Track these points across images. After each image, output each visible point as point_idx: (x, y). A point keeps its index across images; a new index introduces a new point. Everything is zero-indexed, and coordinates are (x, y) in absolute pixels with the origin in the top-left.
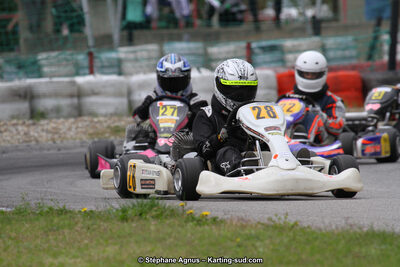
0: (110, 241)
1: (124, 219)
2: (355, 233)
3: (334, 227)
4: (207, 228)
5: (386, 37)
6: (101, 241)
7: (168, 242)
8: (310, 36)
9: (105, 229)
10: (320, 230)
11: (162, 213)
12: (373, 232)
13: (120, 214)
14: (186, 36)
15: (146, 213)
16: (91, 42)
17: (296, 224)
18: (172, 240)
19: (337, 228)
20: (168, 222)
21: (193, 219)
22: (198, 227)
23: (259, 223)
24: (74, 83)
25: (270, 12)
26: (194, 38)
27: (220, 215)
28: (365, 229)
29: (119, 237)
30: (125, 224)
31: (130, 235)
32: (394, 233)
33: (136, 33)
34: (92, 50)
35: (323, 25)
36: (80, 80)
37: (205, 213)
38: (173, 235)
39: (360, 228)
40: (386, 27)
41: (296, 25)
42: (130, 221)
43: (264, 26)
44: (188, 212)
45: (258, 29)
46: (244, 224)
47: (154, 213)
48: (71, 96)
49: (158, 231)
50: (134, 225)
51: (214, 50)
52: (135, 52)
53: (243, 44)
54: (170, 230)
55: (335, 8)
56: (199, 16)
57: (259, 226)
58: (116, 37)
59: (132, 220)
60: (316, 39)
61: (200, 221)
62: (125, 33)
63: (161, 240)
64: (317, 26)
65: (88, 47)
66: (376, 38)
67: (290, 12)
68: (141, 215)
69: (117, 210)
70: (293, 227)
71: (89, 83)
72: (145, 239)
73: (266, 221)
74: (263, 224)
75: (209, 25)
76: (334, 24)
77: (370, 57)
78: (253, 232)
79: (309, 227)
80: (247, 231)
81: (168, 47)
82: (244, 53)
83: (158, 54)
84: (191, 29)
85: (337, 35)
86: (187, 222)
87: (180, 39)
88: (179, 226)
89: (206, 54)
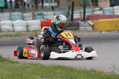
4: (14, 64)
5: (71, 12)
7: (3, 68)
8: (51, 11)
10: (45, 65)
11: (3, 60)
12: (59, 66)
14: (17, 11)
20: (4, 63)
21: (11, 62)
22: (12, 64)
25: (41, 4)
26: (20, 11)
28: (57, 65)
32: (65, 66)
33: (4, 10)
35: (55, 8)
37: (14, 60)
39: (56, 65)
40: (71, 9)
41: (47, 8)
43: (38, 8)
45: (37, 9)
46: (25, 63)
49: (1, 65)
51: (24, 15)
52: (3, 15)
53: (32, 13)
54: (4, 65)
55: (58, 4)
56: (22, 5)
61: (13, 62)
63: (1, 68)
64: (53, 8)
66: (69, 12)
67: (46, 4)
70: (38, 64)
74: (30, 63)
76: (58, 8)
77: (67, 17)
78: (27, 66)
79: (42, 64)
80: (25, 65)
81: (12, 14)
82: (32, 16)
83: (9, 15)
84: (19, 9)
85: (58, 11)
86: (9, 63)
87: (15, 11)
88: (7, 64)
89: (22, 16)
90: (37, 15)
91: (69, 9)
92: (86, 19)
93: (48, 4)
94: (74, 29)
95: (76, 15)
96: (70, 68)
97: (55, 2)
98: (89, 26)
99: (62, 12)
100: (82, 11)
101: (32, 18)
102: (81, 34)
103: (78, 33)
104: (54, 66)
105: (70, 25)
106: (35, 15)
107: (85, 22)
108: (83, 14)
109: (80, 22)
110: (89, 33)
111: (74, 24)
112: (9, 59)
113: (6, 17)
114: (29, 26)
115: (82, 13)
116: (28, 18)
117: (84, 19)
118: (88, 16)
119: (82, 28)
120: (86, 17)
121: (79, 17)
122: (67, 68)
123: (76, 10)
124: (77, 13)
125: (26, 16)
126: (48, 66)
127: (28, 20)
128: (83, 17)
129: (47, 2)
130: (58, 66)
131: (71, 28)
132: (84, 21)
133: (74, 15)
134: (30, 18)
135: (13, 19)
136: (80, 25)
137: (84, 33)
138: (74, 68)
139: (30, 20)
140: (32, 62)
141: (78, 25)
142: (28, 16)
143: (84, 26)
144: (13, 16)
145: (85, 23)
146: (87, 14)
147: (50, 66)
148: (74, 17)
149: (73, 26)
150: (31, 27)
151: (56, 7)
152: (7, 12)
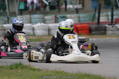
0: (6, 75)
1: (11, 69)
2: (80, 74)
3: (74, 72)
4: (36, 72)
5: (97, 15)
6: (3, 75)
7: (24, 76)
8: (75, 14)
9: (5, 72)
10: (70, 73)
11: (23, 67)
12: (86, 74)
13: (10, 67)
14: (38, 13)
15: (18, 67)
16: (8, 14)
17: (63, 71)
18: (25, 75)
19: (75, 73)
20: (24, 70)
21: (32, 69)
22: (33, 72)
23: (52, 71)
24: (3, 26)
25: (64, 6)
26: (40, 13)
27: (40, 68)
28: (83, 73)
29: (9, 74)
30: (11, 70)
31: (12, 74)
32: (92, 75)
33: (23, 12)
34: (9, 17)
35: (79, 10)
36: (5, 25)
37: (35, 67)
38: (25, 74)
39: (82, 73)
40: (97, 12)
41: (71, 10)
42: (13, 69)
43: (61, 10)
44: (30, 67)
45: (60, 11)
46: (47, 71)
47: (20, 67)
48: (2, 30)
49: (21, 72)
50: (14, 71)
51: (46, 17)
52: (22, 17)
53: (54, 16)
54: (24, 72)
55: (83, 5)
56: (42, 7)
57: (52, 72)
58: (17, 13)
59: (14, 69)
60: (77, 15)
61: (34, 70)
62: (20, 12)
63: (22, 75)
64: (77, 11)
65: (7, 16)
66: (95, 15)
67: (70, 6)
68: (16, 67)
69: (9, 66)
70: (62, 72)
71: (7, 26)
72: (17, 75)
73: (54, 70)
74: (53, 71)
75: (45, 10)
76: (82, 10)
77: (93, 20)
78: (50, 73)
79: (67, 72)
80: (48, 73)
81: (32, 16)
82: (54, 18)
83: (29, 18)
84: (39, 11)
85: (83, 14)
86: (30, 70)
87: (36, 14)
88: (28, 71)
89: (44, 18)
90: (59, 18)
91: (95, 11)
92: (114, 23)
93: (71, 6)
94: (100, 33)
95: (103, 18)
96: (98, 77)
97: (79, 4)
98: (117, 31)
99: (87, 14)
100: (110, 14)
101: (54, 21)
102: (108, 39)
103: (105, 38)
104: (79, 74)
105: (97, 29)
106: (58, 18)
107: (113, 25)
108: (110, 18)
109: (107, 26)
110: (117, 38)
111: (100, 28)
112: (30, 65)
113: (26, 20)
114: (51, 30)
115: (110, 16)
116: (49, 21)
117: (112, 23)
118: (117, 20)
119: (109, 32)
120: (114, 20)
121: (106, 20)
122: (95, 76)
123: (103, 13)
124: (104, 16)
125: (48, 19)
126: (74, 74)
127: (50, 23)
128: (110, 21)
129: (71, 4)
130: (84, 75)
131: (97, 32)
132: (111, 25)
133: (101, 18)
134: (52, 21)
135: (33, 22)
136: (107, 29)
137: (112, 38)
138: (103, 77)
139: (52, 23)
140: (55, 70)
141: (105, 29)
142: (50, 19)
143: (112, 31)
144: (33, 18)
145: (113, 27)
146: (115, 17)
147: (75, 74)
148: (101, 21)
149: (100, 30)
150: (53, 31)
151: (81, 9)
152: (26, 14)
